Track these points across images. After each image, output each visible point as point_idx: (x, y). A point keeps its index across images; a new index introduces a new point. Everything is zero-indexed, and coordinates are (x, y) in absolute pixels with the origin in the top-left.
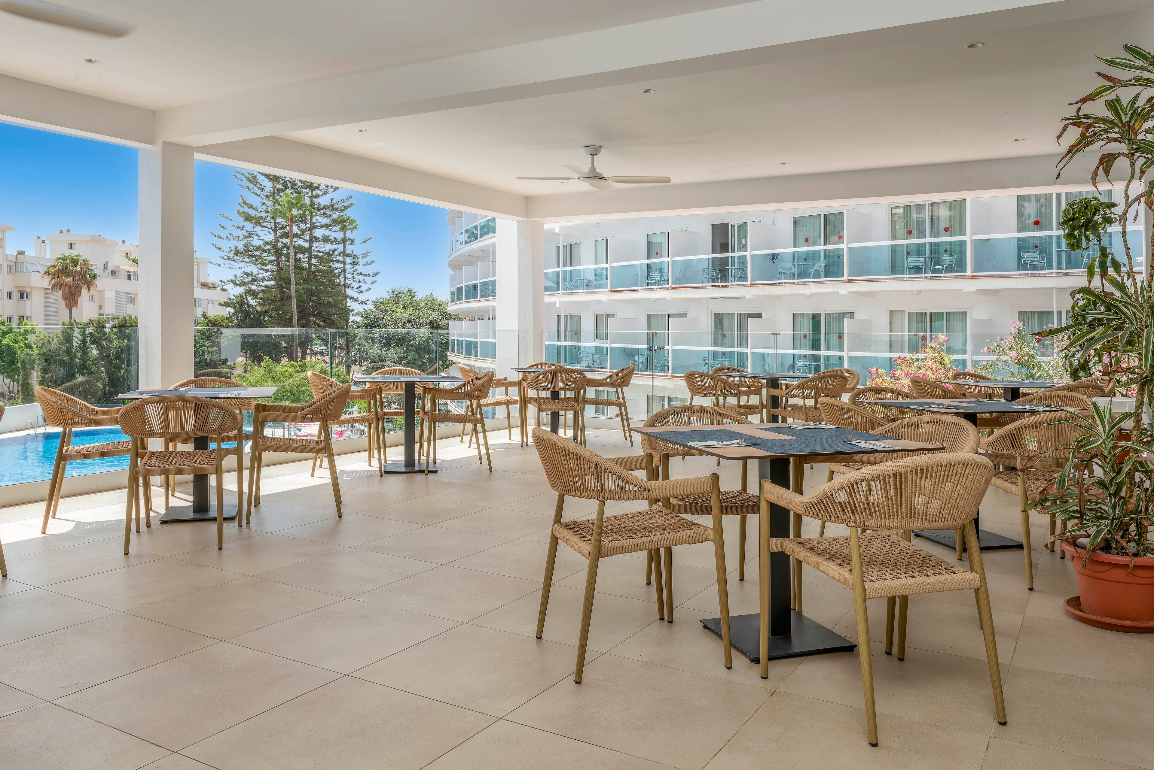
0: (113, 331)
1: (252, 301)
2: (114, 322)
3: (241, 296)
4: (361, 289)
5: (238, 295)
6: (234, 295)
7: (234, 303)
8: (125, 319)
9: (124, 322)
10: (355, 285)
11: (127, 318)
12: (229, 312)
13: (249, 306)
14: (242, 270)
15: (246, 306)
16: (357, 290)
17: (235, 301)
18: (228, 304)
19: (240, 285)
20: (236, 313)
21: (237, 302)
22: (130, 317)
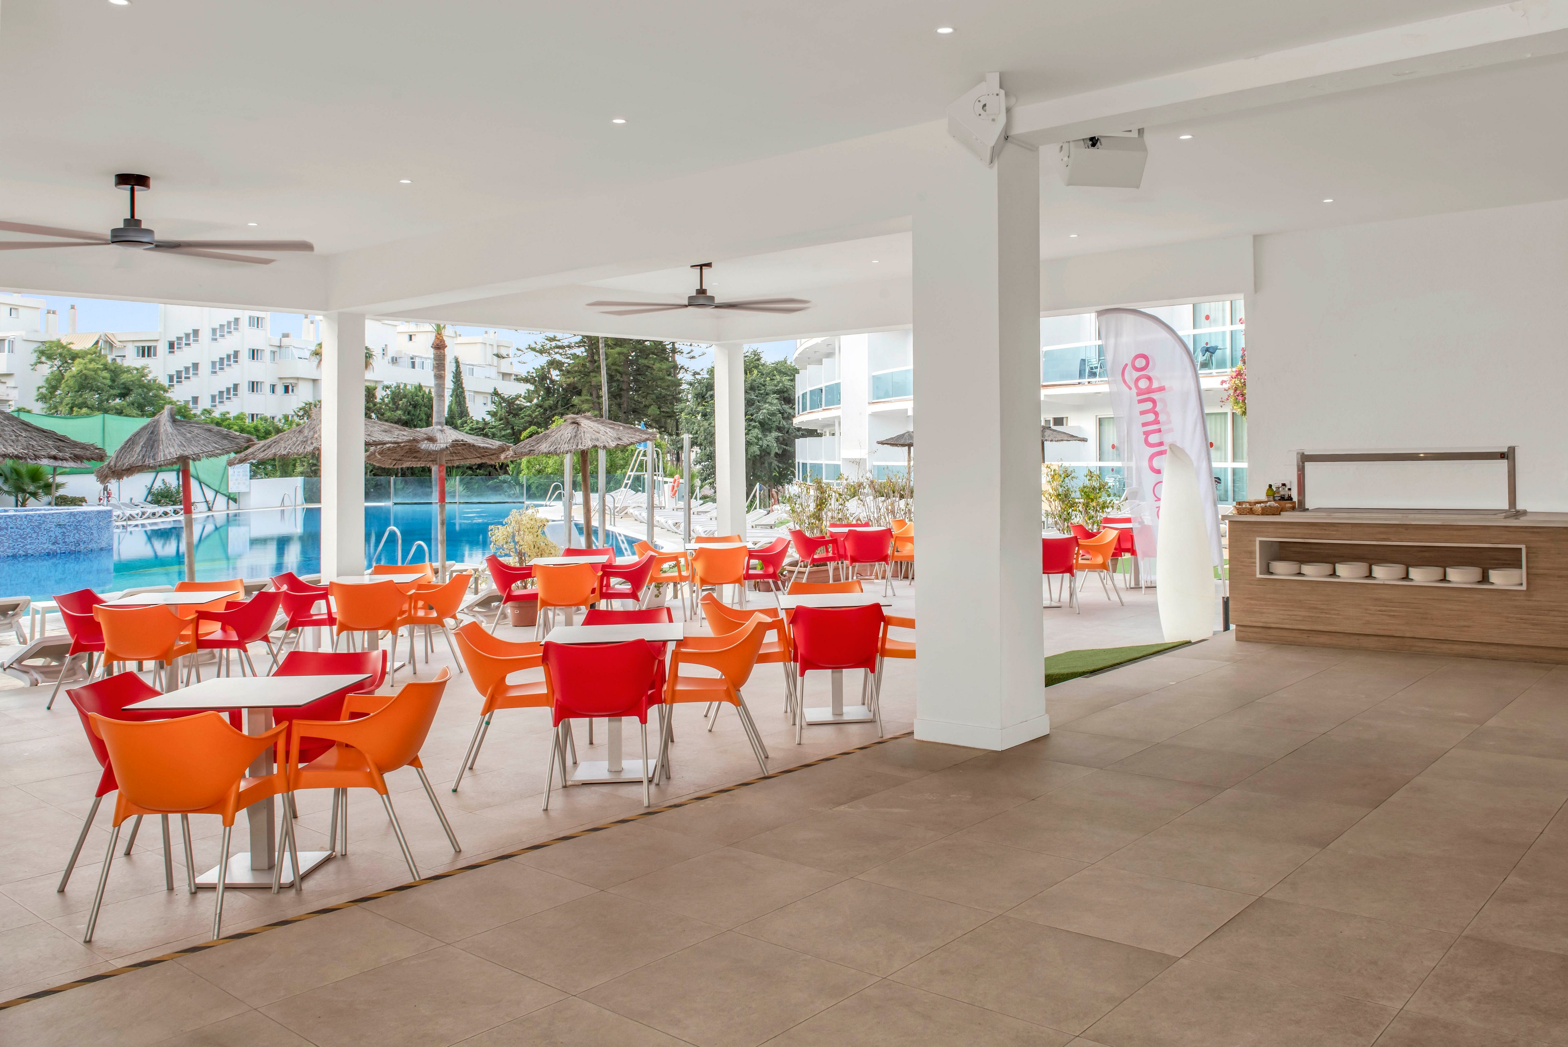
0: (384, 402)
1: (555, 374)
2: (386, 391)
3: (543, 368)
4: (692, 354)
5: (539, 368)
6: (534, 368)
7: (533, 378)
8: (398, 387)
9: (398, 391)
10: (686, 349)
11: (402, 386)
12: (528, 390)
13: (552, 381)
14: (543, 335)
15: (548, 381)
16: (689, 355)
17: (534, 375)
18: (526, 380)
19: (541, 352)
20: (536, 391)
21: (537, 376)
22: (405, 385)
